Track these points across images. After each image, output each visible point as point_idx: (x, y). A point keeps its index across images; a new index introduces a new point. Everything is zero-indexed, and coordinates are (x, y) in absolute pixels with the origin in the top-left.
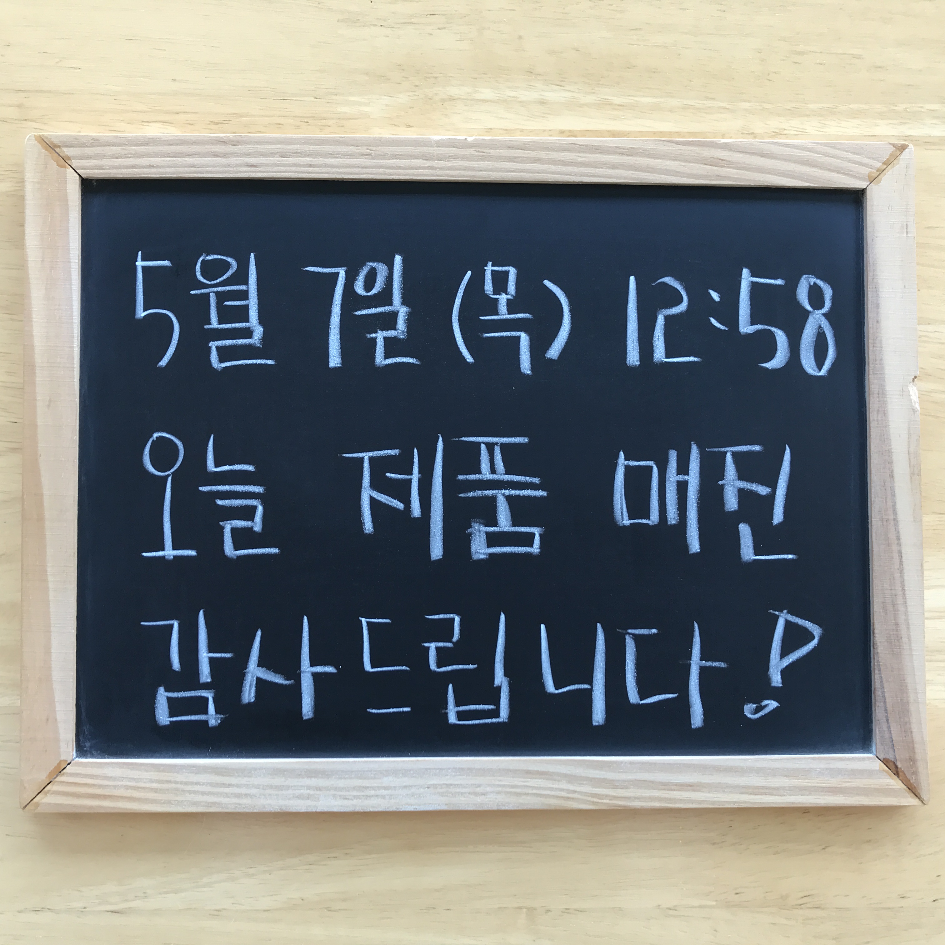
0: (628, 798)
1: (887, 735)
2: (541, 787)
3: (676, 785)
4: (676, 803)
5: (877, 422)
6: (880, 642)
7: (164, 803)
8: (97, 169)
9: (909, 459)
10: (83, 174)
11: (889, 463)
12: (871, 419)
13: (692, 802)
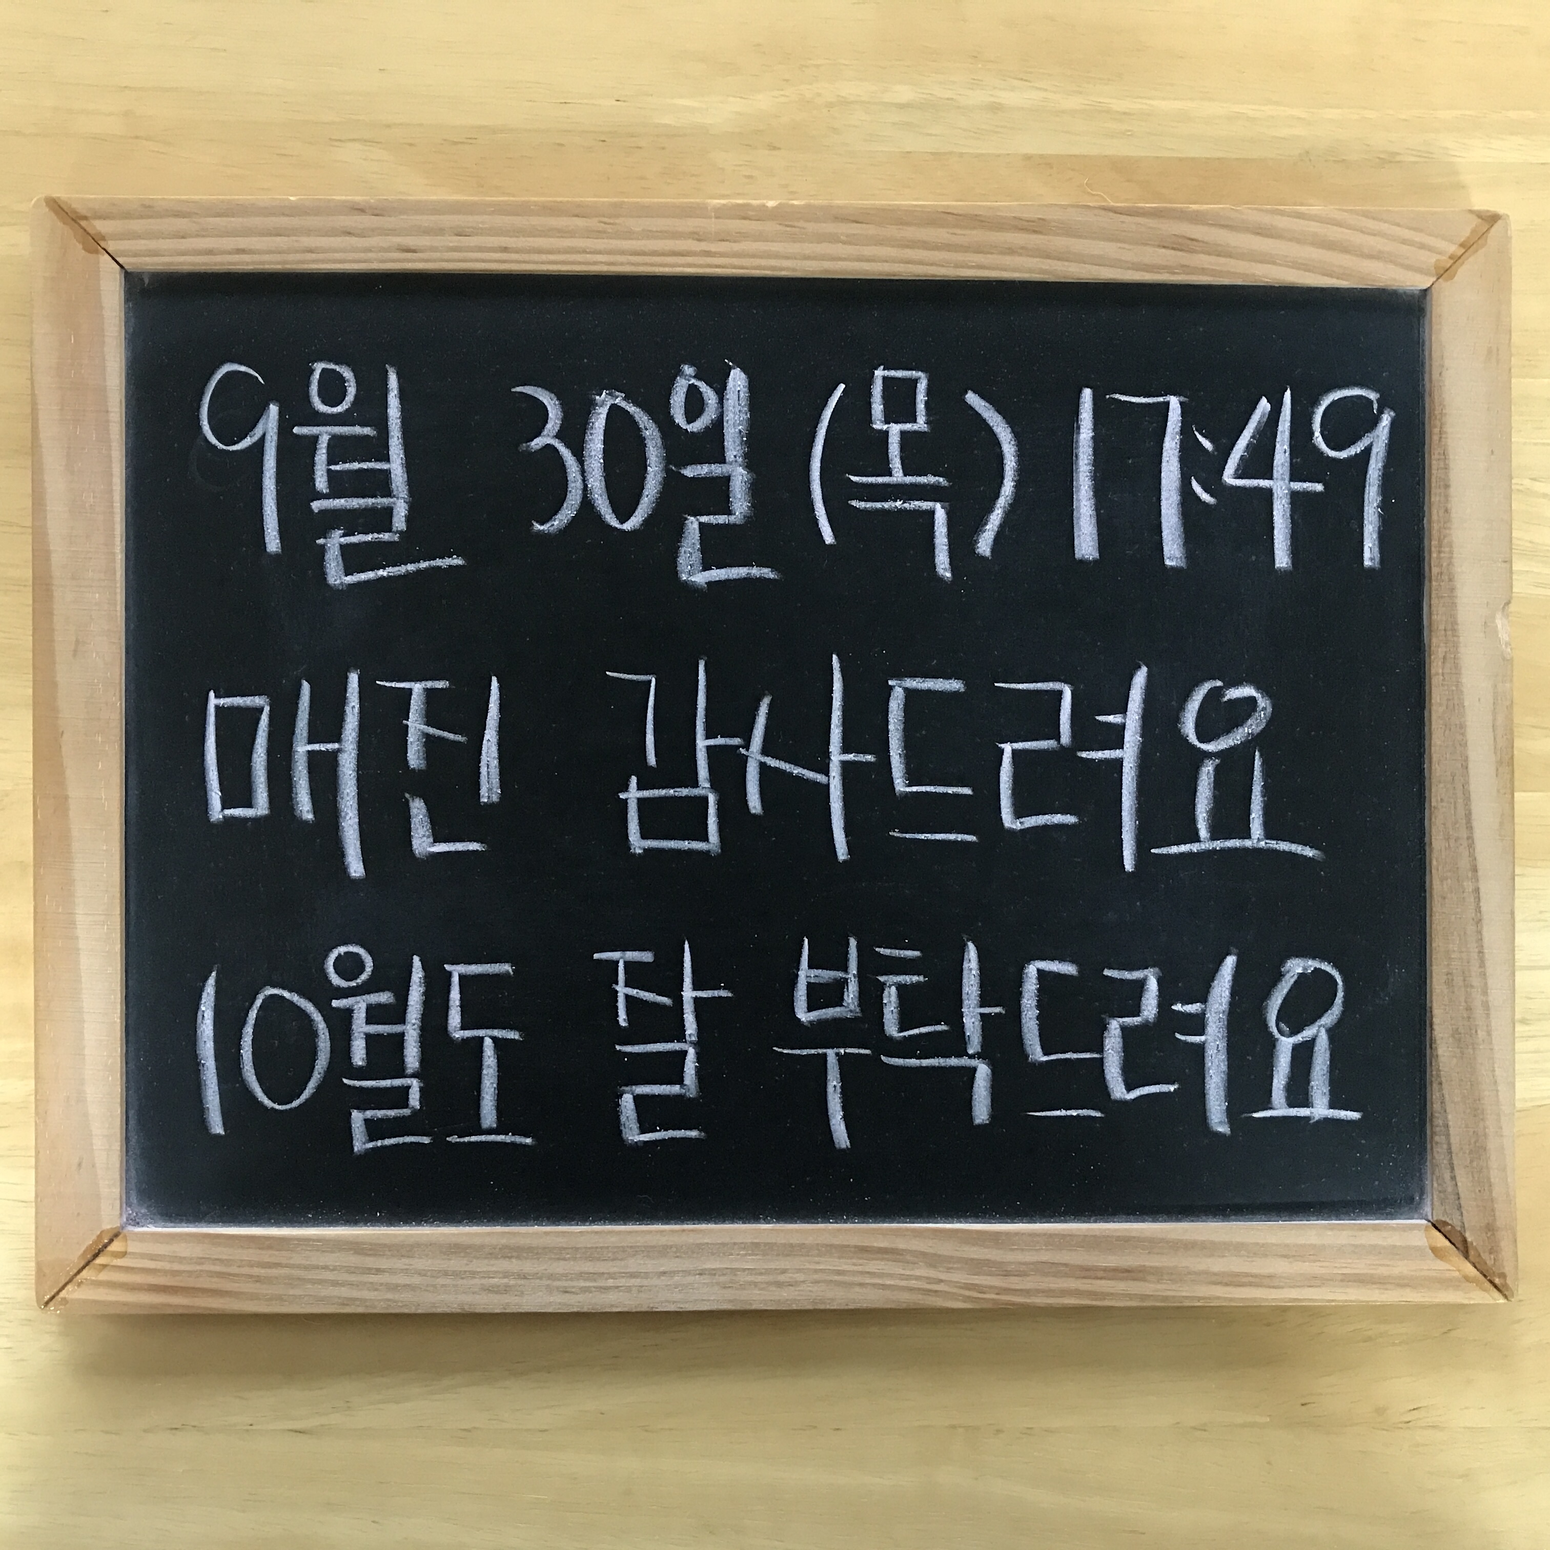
0: (1027, 1292)
1: (1450, 1189)
2: (883, 1273)
3: (1105, 1270)
4: (1105, 1299)
5: (1442, 678)
6: (1442, 1038)
7: (271, 1299)
8: (149, 256)
9: (1495, 739)
10: (129, 264)
11: (1460, 745)
12: (1433, 671)
13: (1130, 1296)
